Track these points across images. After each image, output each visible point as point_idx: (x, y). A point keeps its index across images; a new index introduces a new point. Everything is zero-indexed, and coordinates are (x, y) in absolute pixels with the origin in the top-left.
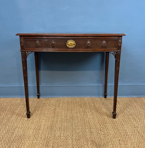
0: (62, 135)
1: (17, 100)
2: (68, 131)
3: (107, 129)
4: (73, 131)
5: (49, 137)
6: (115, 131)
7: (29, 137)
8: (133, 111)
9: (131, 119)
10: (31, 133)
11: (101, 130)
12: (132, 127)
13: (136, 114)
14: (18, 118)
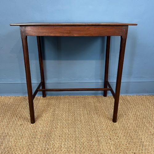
0: (63, 146)
1: (10, 99)
2: (70, 140)
3: (118, 137)
4: (76, 140)
5: (47, 149)
6: (128, 140)
7: (22, 149)
8: (147, 113)
9: (146, 123)
10: (25, 142)
11: (110, 139)
12: (148, 134)
13: (151, 117)
14: (10, 122)
